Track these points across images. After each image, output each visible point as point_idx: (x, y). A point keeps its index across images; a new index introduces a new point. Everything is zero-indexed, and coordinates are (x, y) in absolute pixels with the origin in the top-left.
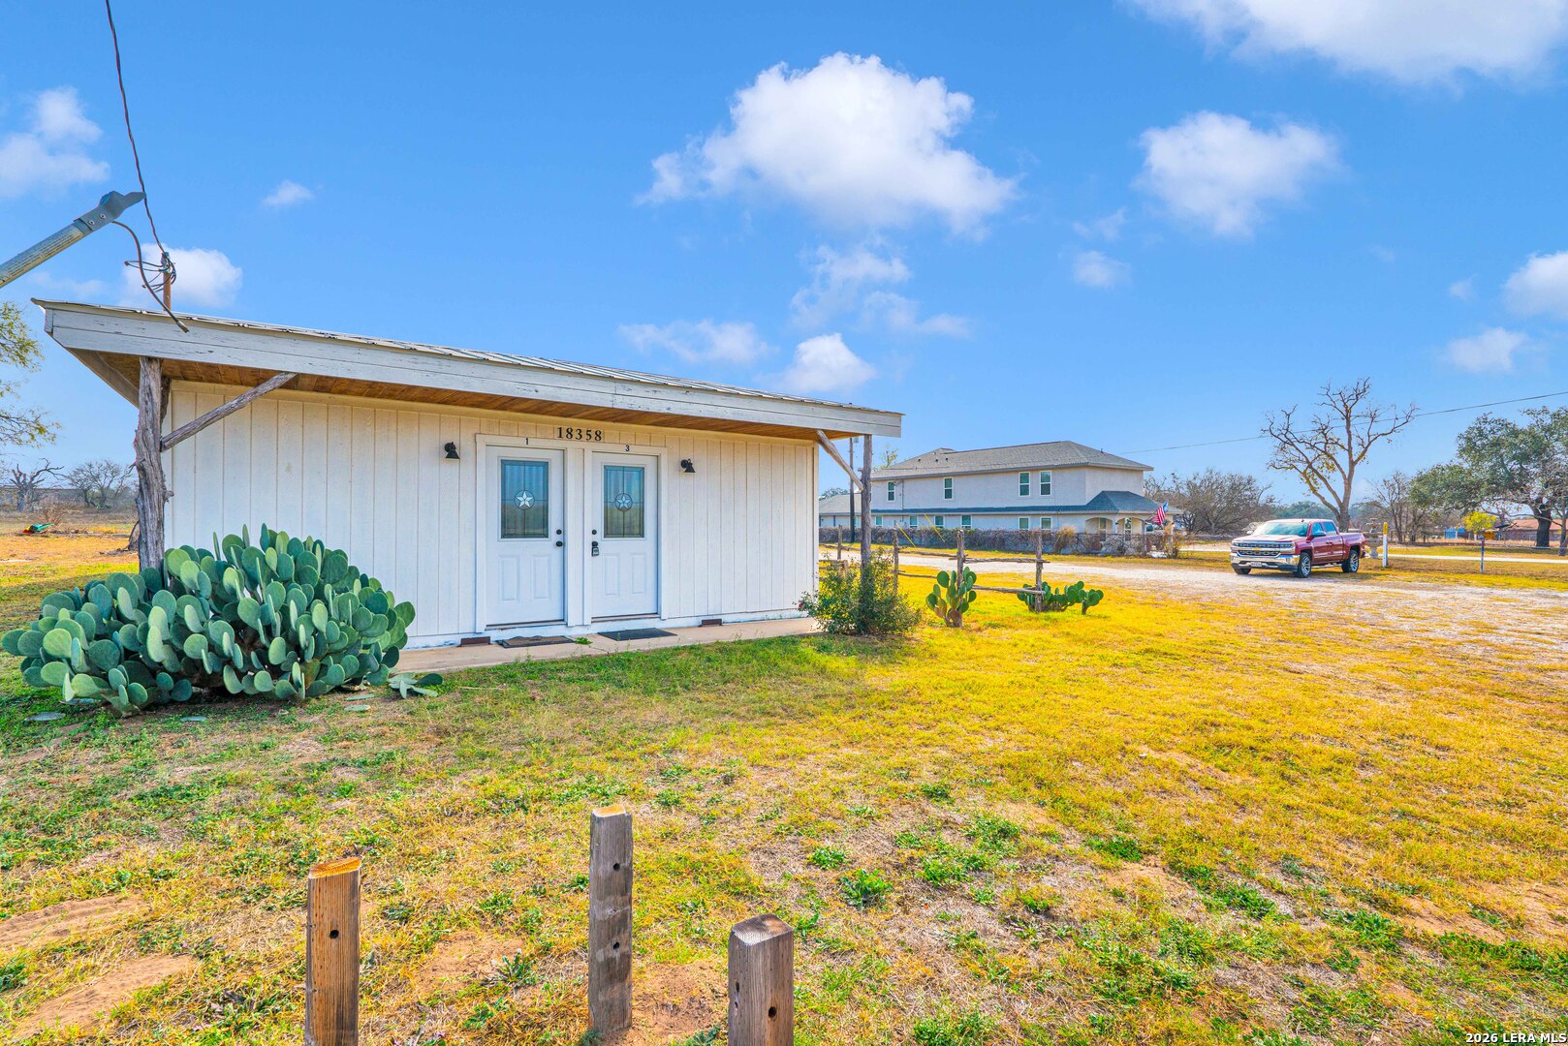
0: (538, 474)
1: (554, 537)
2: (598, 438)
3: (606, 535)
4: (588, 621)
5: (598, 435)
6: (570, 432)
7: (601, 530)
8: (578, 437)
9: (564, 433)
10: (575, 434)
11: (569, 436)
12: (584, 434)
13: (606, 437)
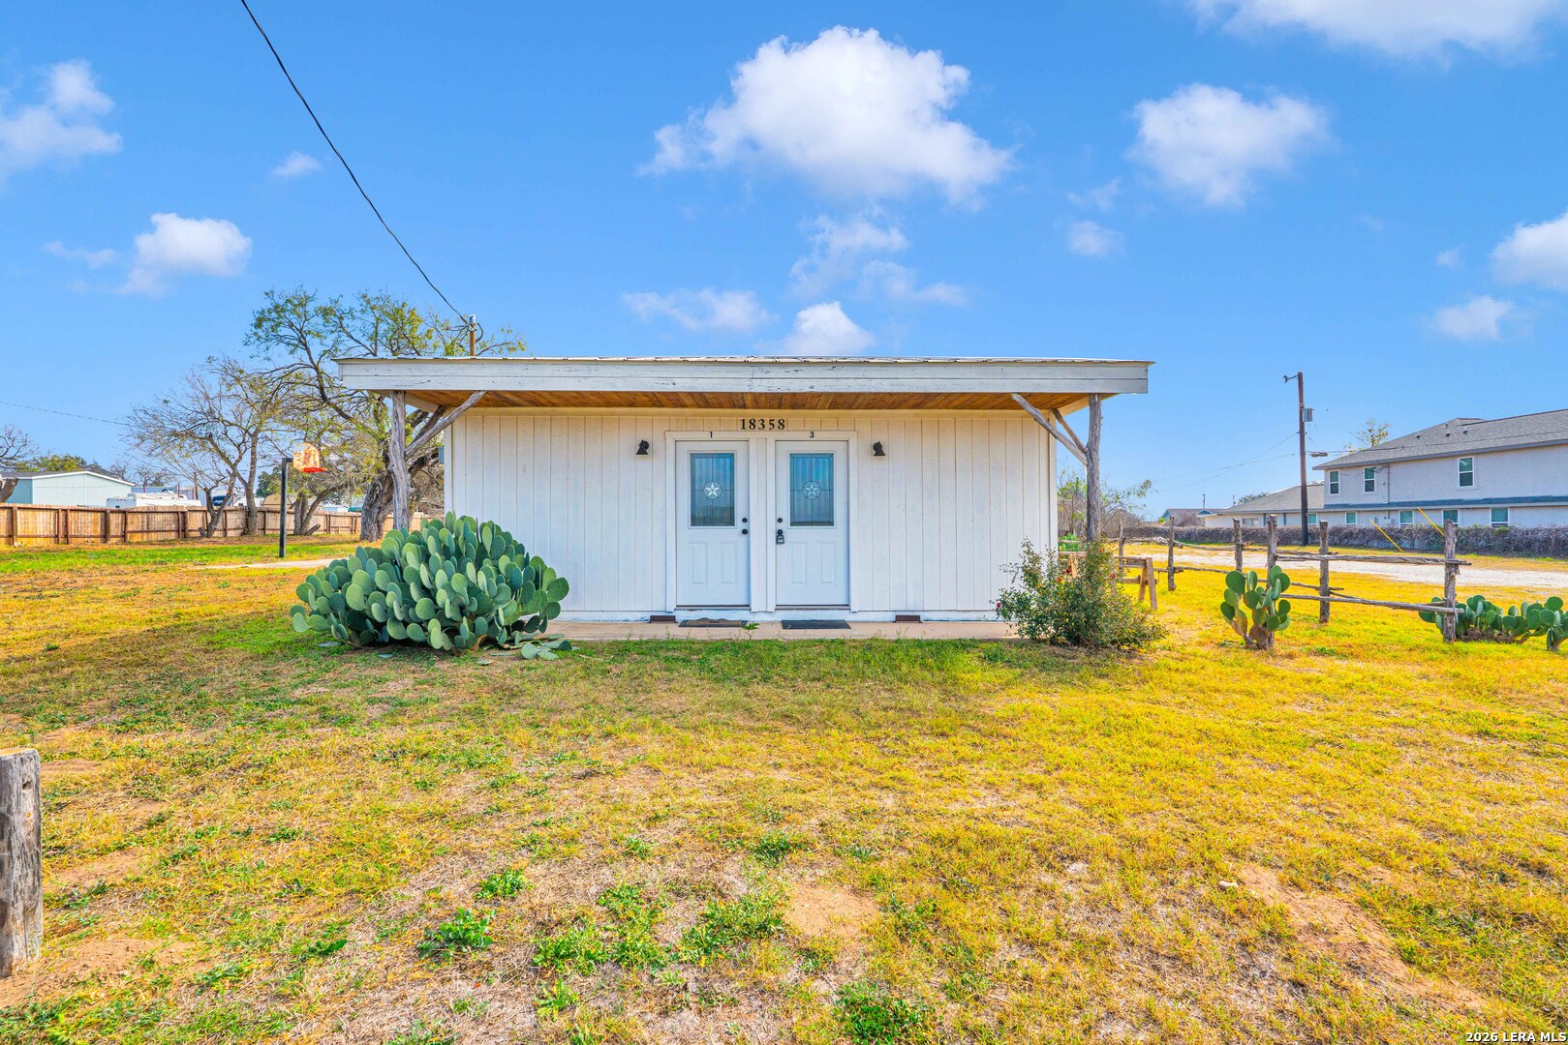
0: (724, 464)
1: (740, 525)
2: (781, 427)
3: (793, 524)
4: (772, 608)
5: (782, 424)
6: (752, 423)
7: (787, 519)
8: (761, 427)
9: (747, 424)
10: (758, 425)
11: (752, 427)
12: (767, 424)
13: (788, 425)
